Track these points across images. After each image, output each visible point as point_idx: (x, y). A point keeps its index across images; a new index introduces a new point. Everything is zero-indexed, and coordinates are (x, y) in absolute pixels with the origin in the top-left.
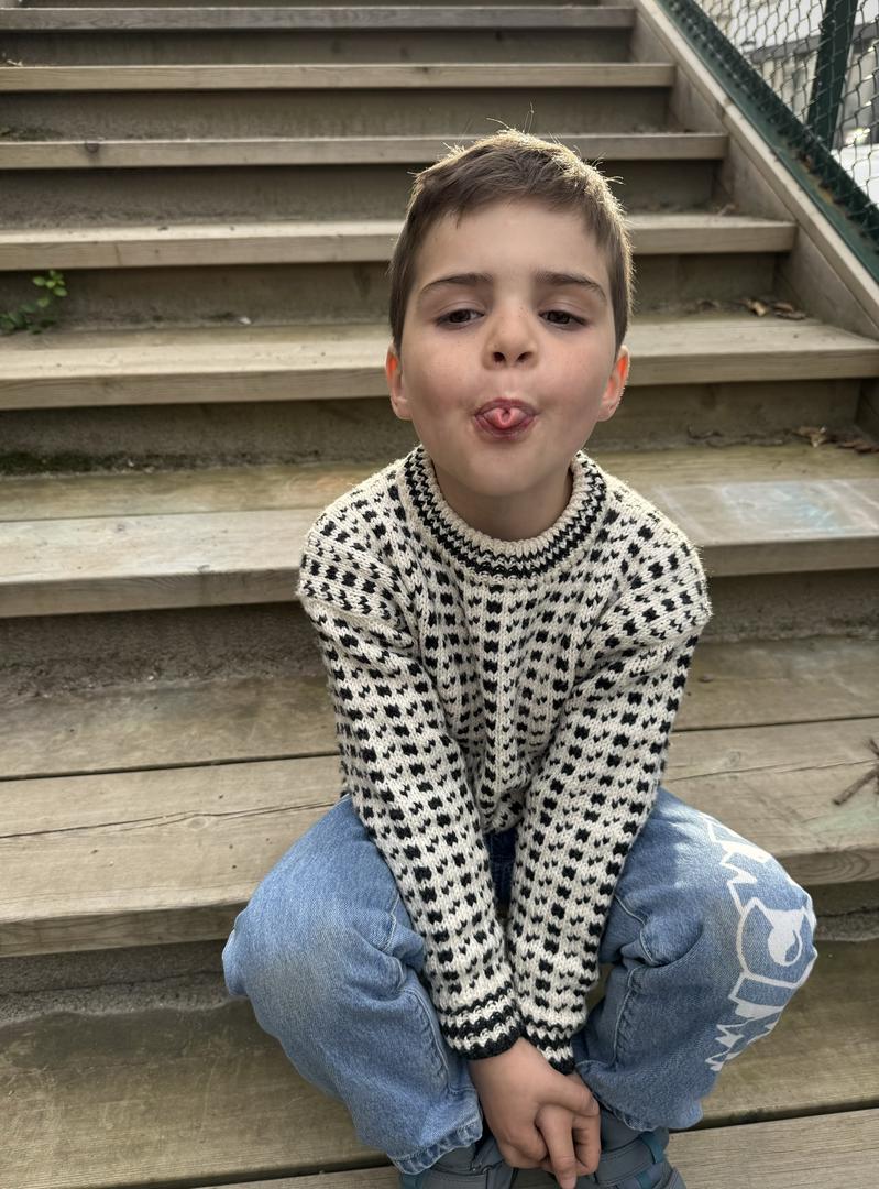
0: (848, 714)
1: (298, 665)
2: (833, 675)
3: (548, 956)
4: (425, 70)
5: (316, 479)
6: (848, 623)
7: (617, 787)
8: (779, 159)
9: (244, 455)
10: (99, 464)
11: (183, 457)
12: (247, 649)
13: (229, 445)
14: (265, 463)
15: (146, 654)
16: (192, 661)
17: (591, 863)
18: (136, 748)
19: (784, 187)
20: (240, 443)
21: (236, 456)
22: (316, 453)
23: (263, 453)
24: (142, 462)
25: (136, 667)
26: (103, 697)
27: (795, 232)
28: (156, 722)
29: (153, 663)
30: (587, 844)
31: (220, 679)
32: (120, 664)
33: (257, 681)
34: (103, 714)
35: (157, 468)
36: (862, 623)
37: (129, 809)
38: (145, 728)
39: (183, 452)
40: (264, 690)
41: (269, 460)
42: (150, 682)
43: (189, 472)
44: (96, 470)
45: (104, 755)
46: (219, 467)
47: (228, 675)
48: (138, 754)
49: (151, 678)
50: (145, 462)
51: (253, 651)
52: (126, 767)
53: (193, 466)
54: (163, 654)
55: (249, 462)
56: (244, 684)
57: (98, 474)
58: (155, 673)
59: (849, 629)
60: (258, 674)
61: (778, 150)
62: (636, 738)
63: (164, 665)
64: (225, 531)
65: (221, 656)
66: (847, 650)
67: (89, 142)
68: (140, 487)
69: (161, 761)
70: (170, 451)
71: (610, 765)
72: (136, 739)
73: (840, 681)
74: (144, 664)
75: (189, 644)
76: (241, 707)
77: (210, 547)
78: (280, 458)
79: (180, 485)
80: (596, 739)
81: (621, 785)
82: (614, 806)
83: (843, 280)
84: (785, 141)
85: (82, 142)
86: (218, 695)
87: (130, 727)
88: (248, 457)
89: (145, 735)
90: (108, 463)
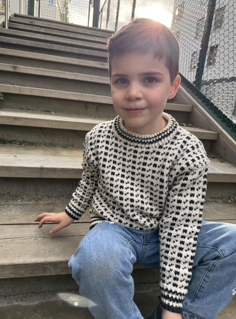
0: (220, 219)
1: (66, 200)
2: (214, 210)
3: (177, 270)
4: (102, 64)
5: (73, 151)
6: (214, 198)
7: (193, 216)
8: (188, 92)
9: (51, 144)
10: (8, 142)
11: (33, 143)
12: (50, 194)
13: (48, 141)
14: (57, 147)
15: (18, 193)
16: (33, 197)
17: (188, 238)
18: (15, 219)
19: (189, 98)
20: (51, 141)
21: (49, 144)
22: (72, 145)
23: (57, 144)
24: (21, 143)
25: (15, 197)
26: (4, 205)
27: (193, 108)
28: (21, 212)
29: (20, 197)
30: (187, 233)
31: (41, 202)
32: (10, 196)
33: (53, 203)
34: (4, 209)
35: (25, 145)
36: (218, 199)
37: (13, 235)
38: (18, 213)
39: (33, 142)
40: (55, 206)
41: (59, 146)
42: (19, 202)
43: (35, 147)
44: (7, 144)
45: (5, 220)
46: (44, 146)
47: (44, 201)
48: (16, 220)
49: (20, 201)
50: (22, 143)
51: (52, 195)
52: (12, 223)
53: (36, 146)
54: (24, 194)
55: (53, 146)
56: (49, 204)
57: (7, 145)
58: (21, 199)
59: (215, 200)
60: (53, 202)
61: (187, 90)
62: (196, 201)
63: (24, 197)
64: (48, 159)
65: (42, 196)
66: (215, 204)
67: (14, 65)
68: (21, 149)
69: (23, 223)
70: (30, 141)
71: (190, 210)
72: (15, 216)
73: (216, 211)
74: (18, 196)
75: (32, 191)
76: (48, 209)
77: (44, 162)
78: (62, 146)
79: (32, 149)
80: (184, 203)
81: (194, 216)
82: (193, 222)
83: (205, 118)
84: (189, 88)
85: (12, 65)
86: (41, 206)
87: (13, 213)
88: (53, 145)
89: (18, 215)
90: (11, 142)
